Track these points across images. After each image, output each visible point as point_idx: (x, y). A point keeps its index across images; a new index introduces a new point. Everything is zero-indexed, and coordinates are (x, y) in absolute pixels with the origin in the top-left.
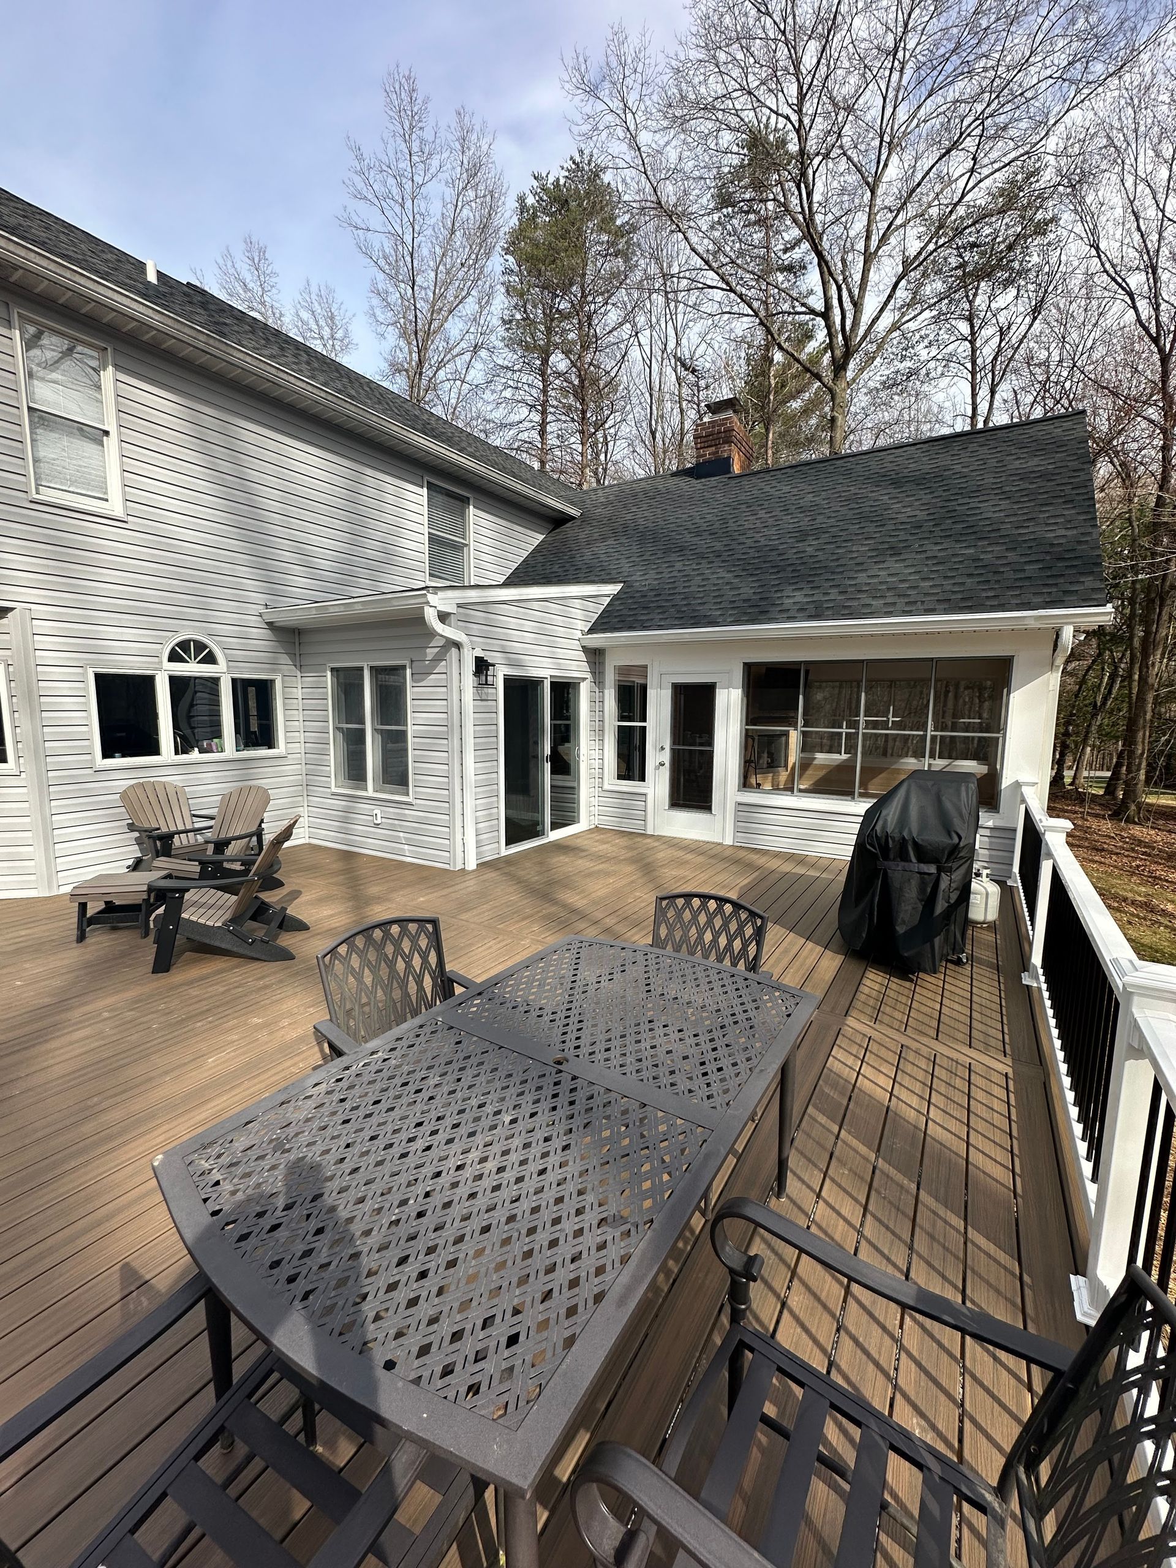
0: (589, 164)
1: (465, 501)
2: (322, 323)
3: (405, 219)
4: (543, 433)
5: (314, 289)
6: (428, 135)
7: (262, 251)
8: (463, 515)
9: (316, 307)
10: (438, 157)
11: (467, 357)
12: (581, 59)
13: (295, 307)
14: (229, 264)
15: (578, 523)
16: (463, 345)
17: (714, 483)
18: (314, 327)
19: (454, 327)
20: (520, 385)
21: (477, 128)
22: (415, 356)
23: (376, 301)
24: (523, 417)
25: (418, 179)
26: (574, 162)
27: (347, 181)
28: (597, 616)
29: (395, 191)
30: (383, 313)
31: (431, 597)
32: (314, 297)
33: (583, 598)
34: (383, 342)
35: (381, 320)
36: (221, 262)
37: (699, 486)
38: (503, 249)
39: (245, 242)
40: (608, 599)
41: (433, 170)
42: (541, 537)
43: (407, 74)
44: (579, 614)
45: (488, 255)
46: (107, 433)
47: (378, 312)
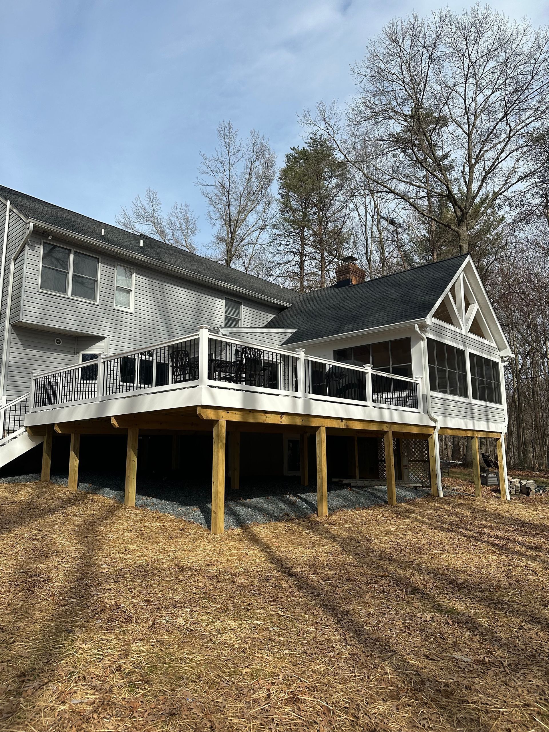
0: (320, 139)
1: (240, 304)
2: (182, 222)
3: (225, 178)
4: (301, 267)
5: (179, 206)
6: (237, 143)
7: (155, 195)
8: (239, 309)
9: (180, 215)
10: (242, 151)
11: (258, 232)
12: (306, 113)
13: (168, 216)
14: (138, 202)
15: (289, 309)
16: (257, 226)
17: (343, 289)
18: (178, 225)
19: (251, 218)
20: (288, 243)
21: (260, 137)
22: (230, 236)
23: (211, 209)
24: (290, 259)
25: (232, 162)
26: (312, 139)
27: (199, 168)
28: (285, 340)
29: (222, 169)
30: (214, 214)
31: (220, 329)
32: (178, 210)
33: (278, 333)
34: (214, 227)
35: (213, 217)
36: (134, 201)
37: (337, 291)
38: (279, 178)
39: (147, 191)
40: (291, 334)
41: (239, 157)
42: (274, 316)
43: (228, 122)
44: (276, 339)
45: (269, 184)
46: (132, 290)
47: (212, 213)
